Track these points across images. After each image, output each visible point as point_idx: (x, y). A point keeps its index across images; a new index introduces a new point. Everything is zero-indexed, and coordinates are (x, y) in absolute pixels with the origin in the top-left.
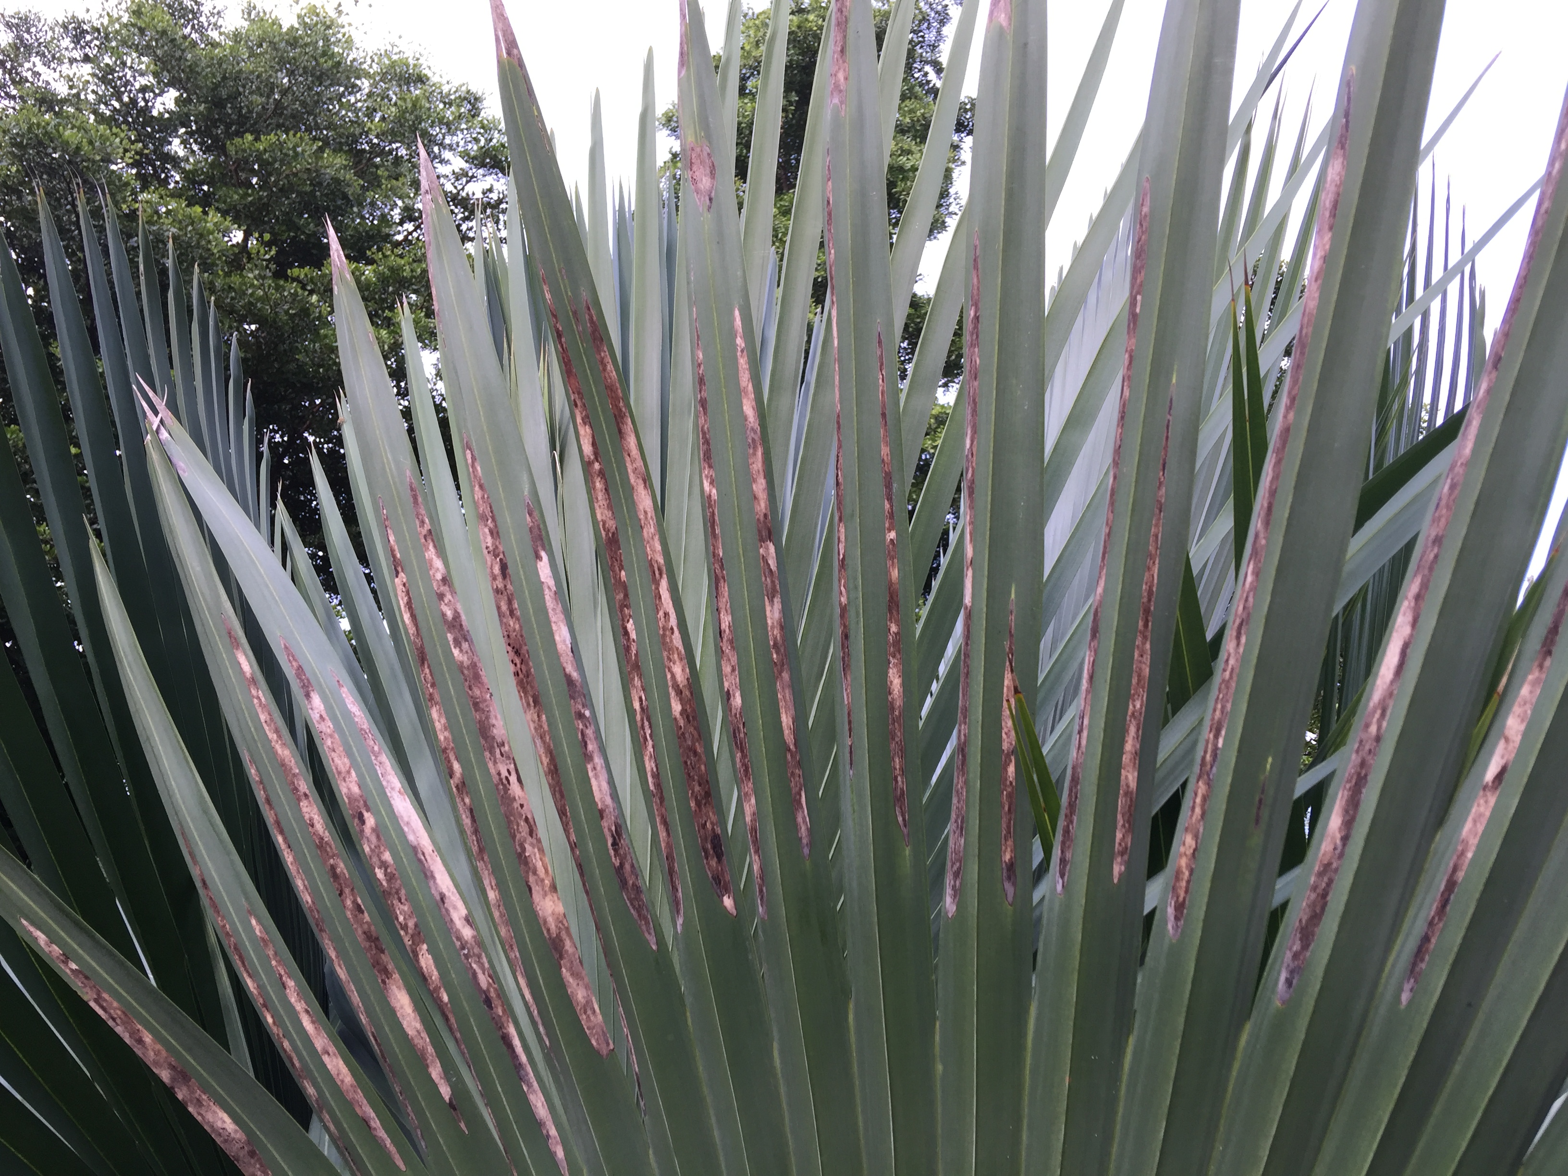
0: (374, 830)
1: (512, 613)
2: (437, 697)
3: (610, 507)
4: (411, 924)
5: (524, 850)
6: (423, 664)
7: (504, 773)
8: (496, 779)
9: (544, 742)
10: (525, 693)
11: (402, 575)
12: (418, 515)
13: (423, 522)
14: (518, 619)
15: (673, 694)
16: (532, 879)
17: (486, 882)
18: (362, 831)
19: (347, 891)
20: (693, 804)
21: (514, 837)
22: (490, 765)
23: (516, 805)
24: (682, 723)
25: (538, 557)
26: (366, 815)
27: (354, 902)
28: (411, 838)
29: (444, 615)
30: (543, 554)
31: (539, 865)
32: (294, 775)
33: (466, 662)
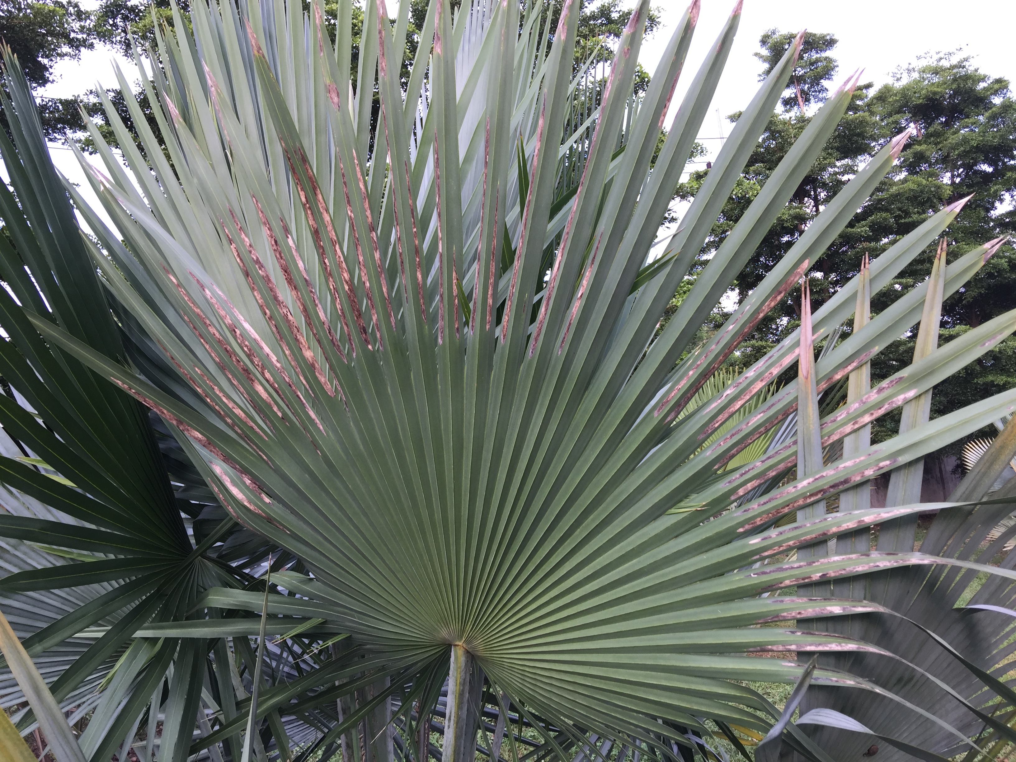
0: (240, 335)
7: (285, 312)
8: (283, 314)
10: (291, 285)
12: (235, 221)
13: (237, 224)
14: (284, 260)
15: (345, 283)
17: (284, 348)
19: (233, 356)
20: (355, 318)
22: (280, 310)
23: (291, 322)
24: (349, 292)
25: (288, 237)
28: (252, 336)
29: (253, 259)
30: (289, 236)
31: (303, 341)
32: (204, 318)
33: (265, 276)
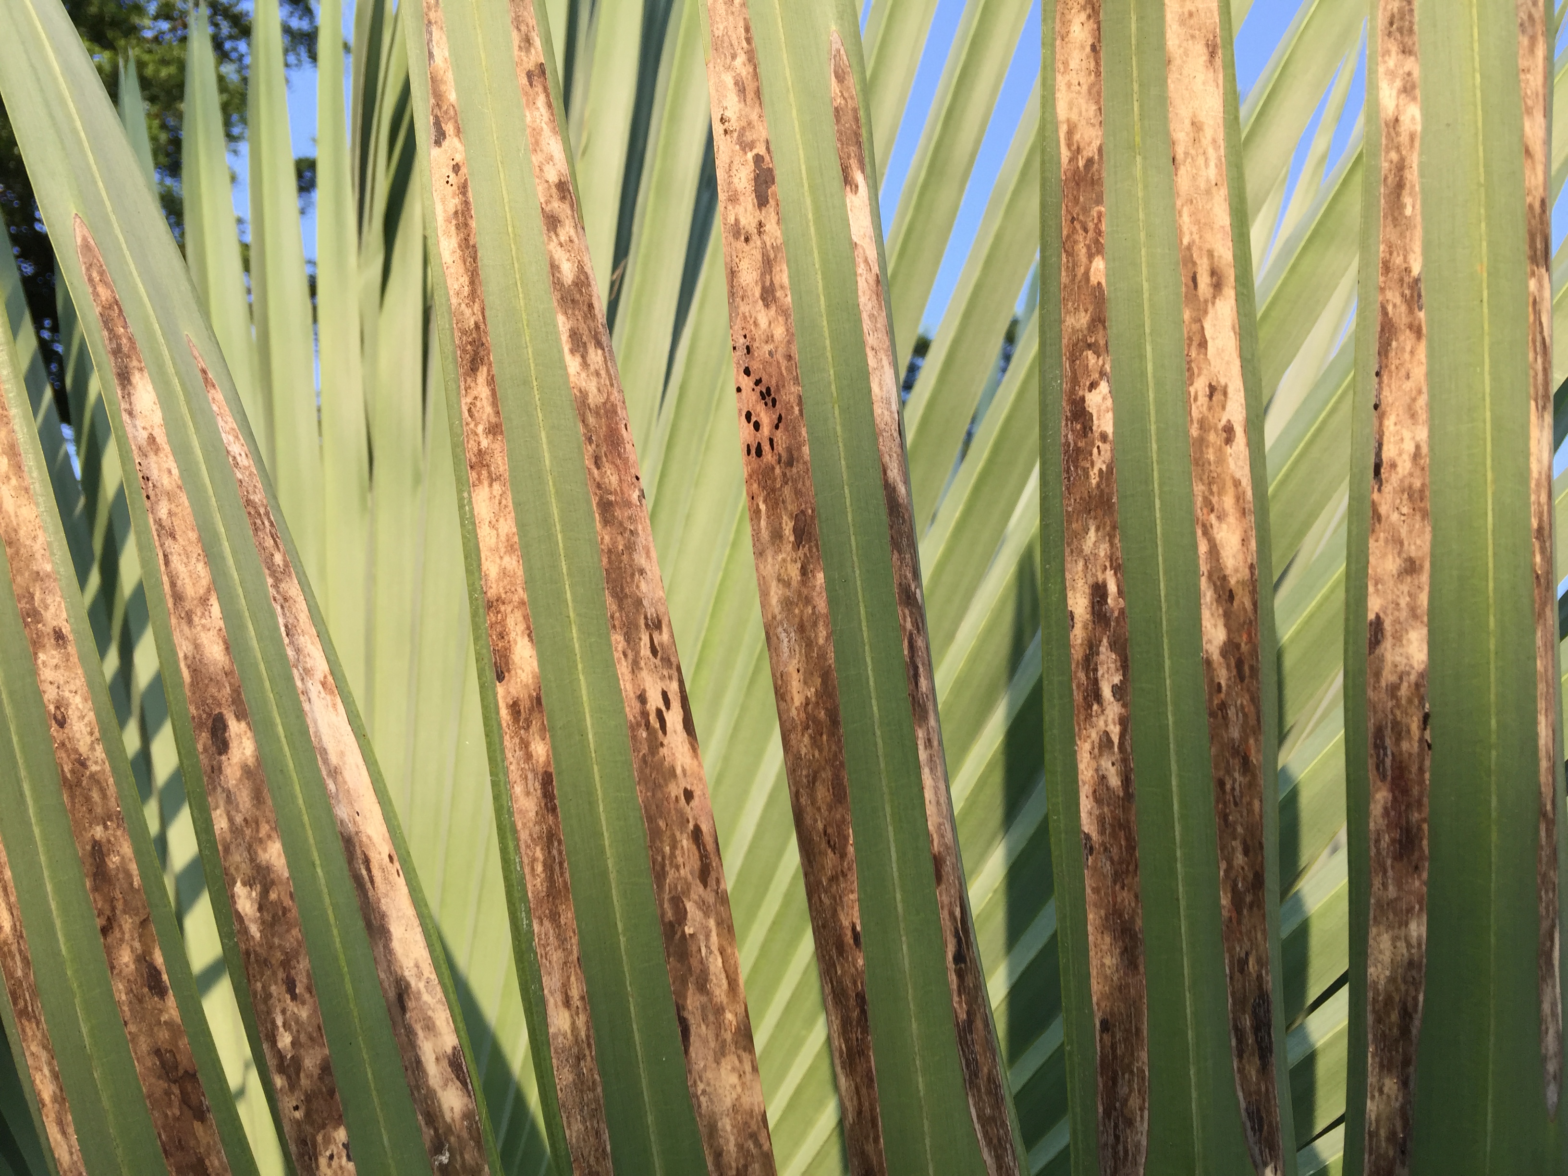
1: (768, 295)
2: (500, 463)
3: (1095, 94)
4: (310, 1062)
5: (681, 915)
6: (473, 369)
9: (809, 644)
11: (452, 142)
16: (693, 1001)
18: (216, 770)
21: (660, 876)
26: (235, 728)
27: (143, 959)
